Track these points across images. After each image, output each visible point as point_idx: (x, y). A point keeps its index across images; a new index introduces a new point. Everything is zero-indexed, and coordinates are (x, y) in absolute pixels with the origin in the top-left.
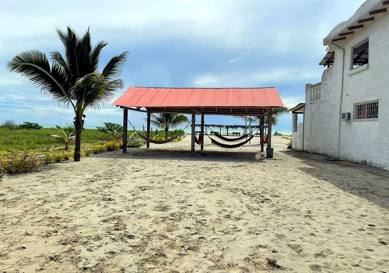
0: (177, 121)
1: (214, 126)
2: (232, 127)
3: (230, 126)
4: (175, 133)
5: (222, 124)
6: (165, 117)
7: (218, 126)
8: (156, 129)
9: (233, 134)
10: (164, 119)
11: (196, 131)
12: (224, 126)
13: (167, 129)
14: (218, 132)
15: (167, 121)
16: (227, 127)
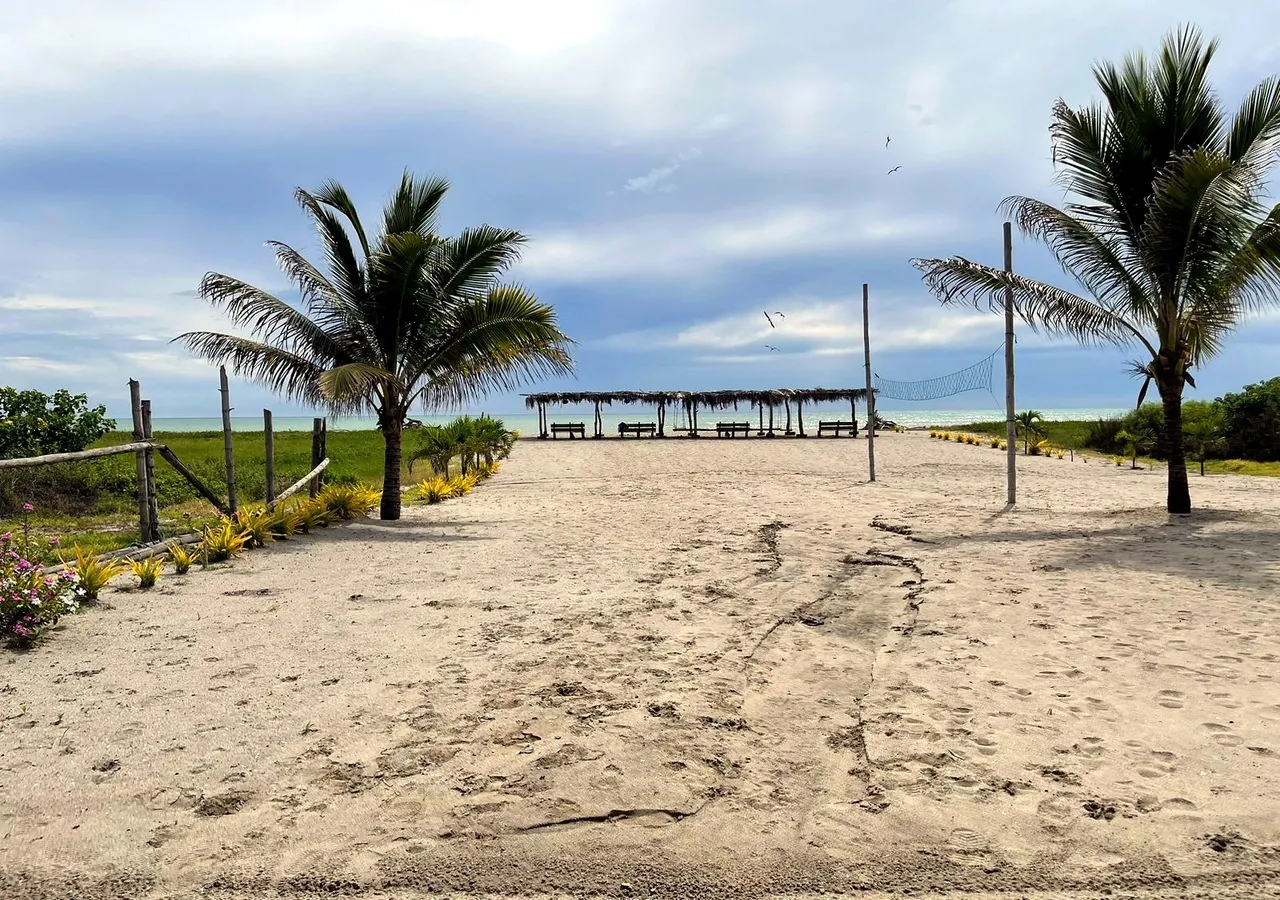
0: (466, 347)
1: (629, 397)
2: (712, 400)
3: (705, 394)
4: (461, 439)
5: (666, 389)
6: (369, 320)
7: (649, 398)
8: (317, 421)
9: (719, 430)
10: (362, 338)
11: (553, 425)
12: (680, 395)
13: (392, 416)
14: (653, 425)
15: (390, 349)
16: (691, 400)
